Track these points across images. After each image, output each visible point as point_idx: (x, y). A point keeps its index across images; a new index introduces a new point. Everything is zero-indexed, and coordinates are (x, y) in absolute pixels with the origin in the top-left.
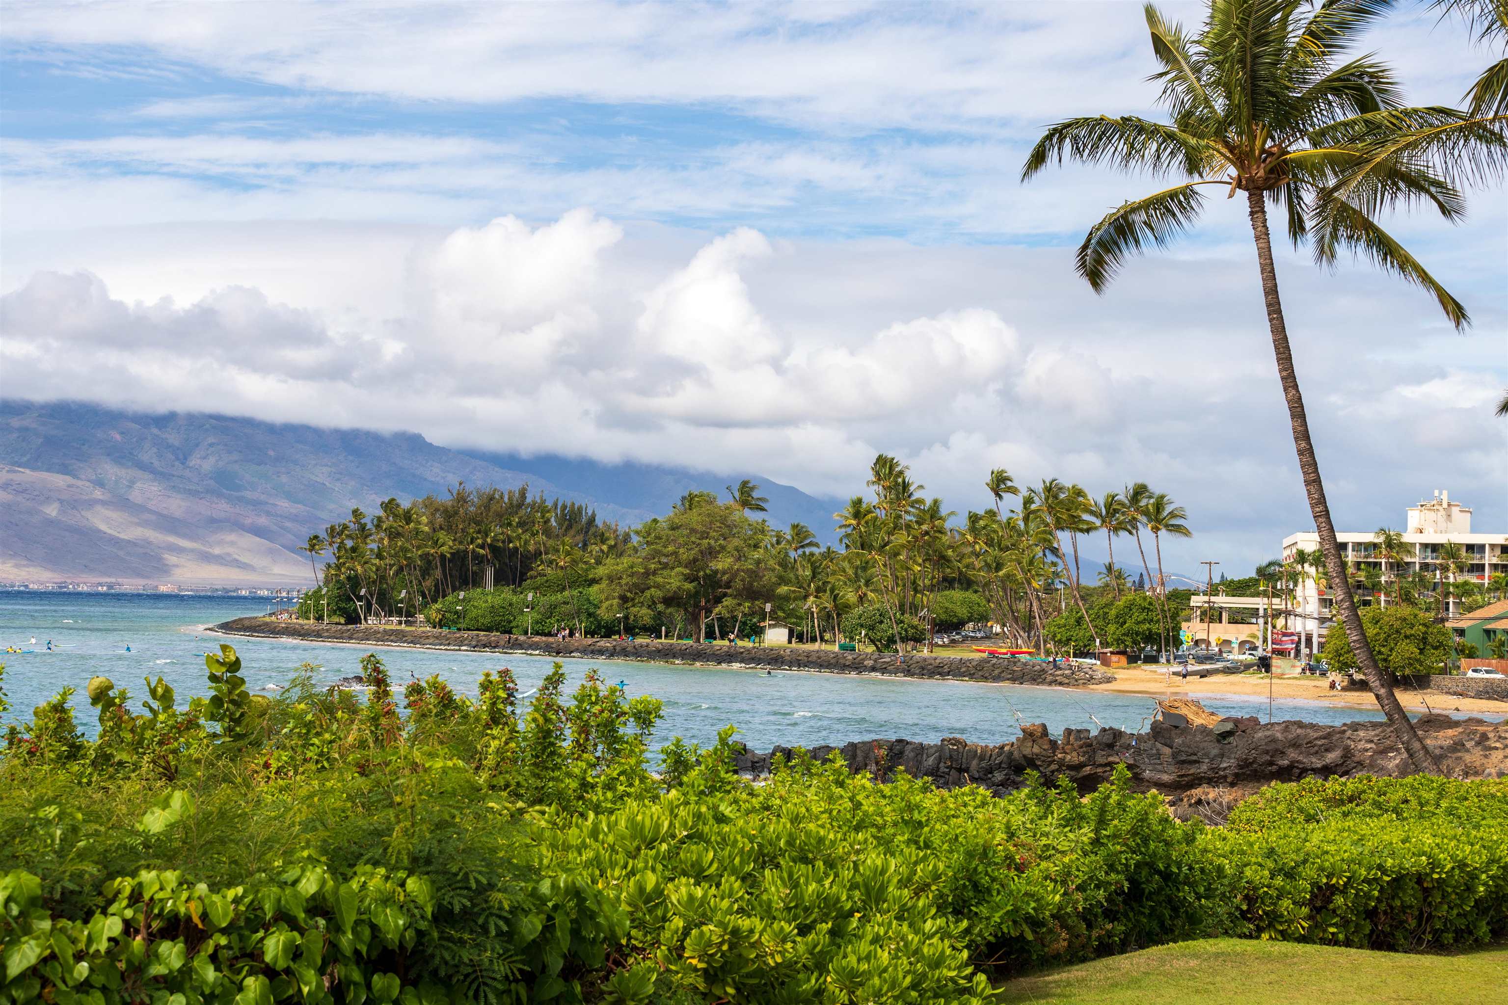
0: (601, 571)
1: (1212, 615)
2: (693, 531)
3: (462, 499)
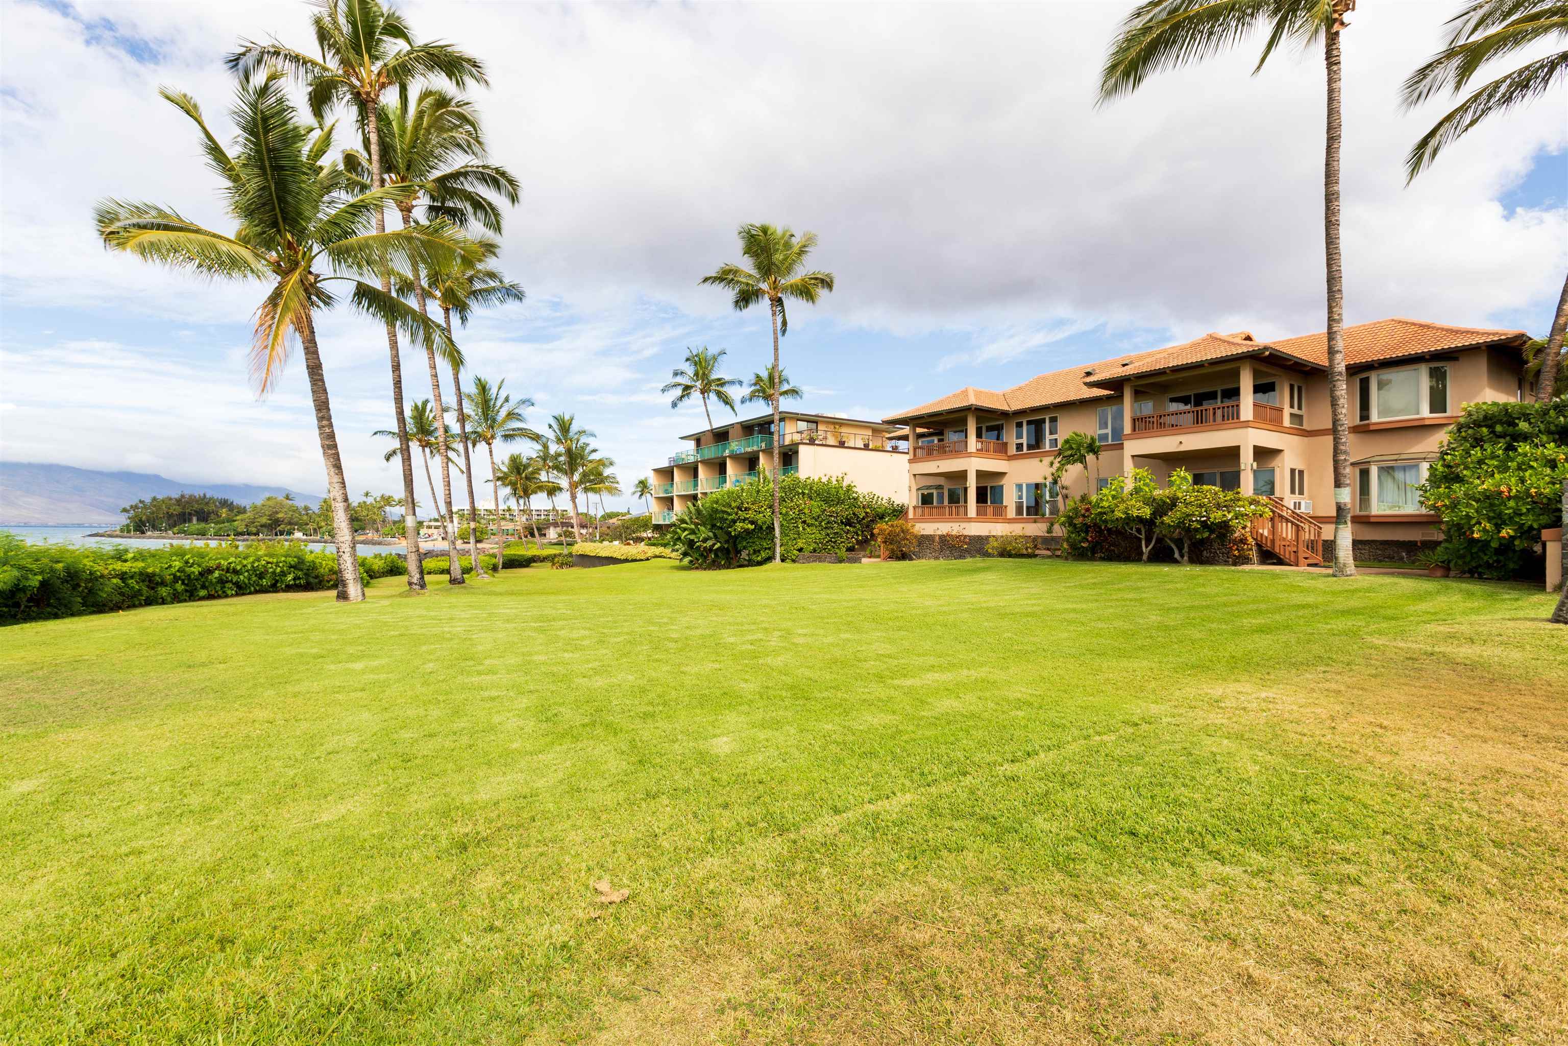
0: (238, 518)
1: (429, 527)
2: (270, 507)
3: (183, 496)
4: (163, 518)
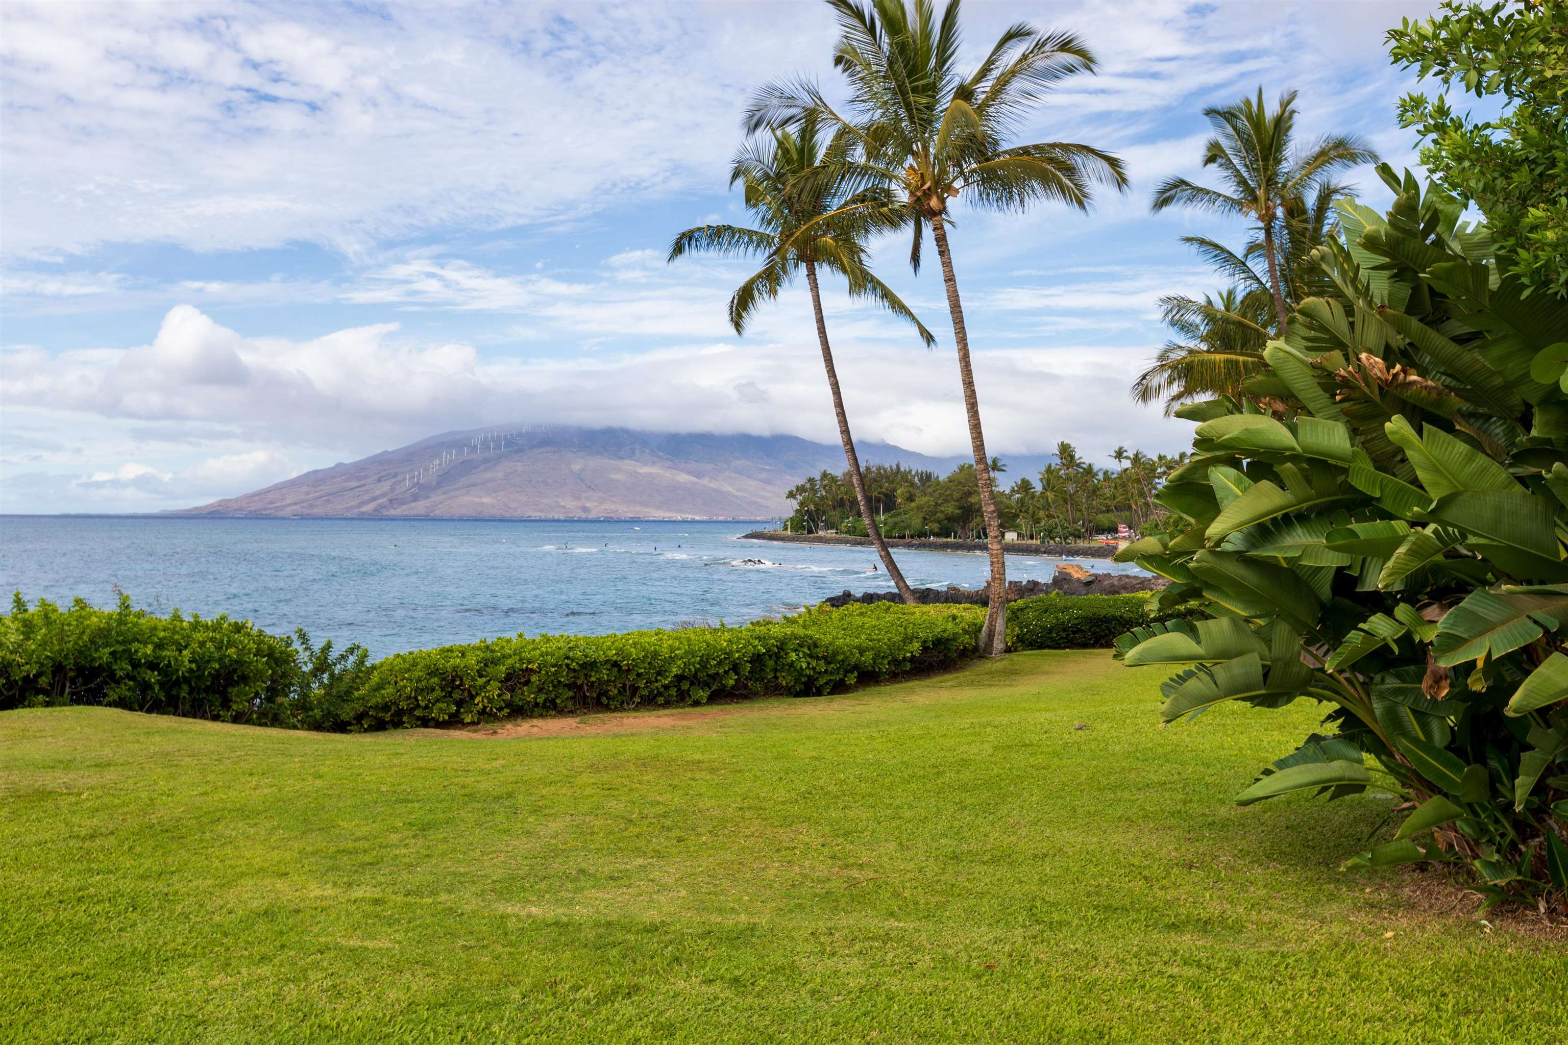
2: (960, 483)
4: (834, 508)
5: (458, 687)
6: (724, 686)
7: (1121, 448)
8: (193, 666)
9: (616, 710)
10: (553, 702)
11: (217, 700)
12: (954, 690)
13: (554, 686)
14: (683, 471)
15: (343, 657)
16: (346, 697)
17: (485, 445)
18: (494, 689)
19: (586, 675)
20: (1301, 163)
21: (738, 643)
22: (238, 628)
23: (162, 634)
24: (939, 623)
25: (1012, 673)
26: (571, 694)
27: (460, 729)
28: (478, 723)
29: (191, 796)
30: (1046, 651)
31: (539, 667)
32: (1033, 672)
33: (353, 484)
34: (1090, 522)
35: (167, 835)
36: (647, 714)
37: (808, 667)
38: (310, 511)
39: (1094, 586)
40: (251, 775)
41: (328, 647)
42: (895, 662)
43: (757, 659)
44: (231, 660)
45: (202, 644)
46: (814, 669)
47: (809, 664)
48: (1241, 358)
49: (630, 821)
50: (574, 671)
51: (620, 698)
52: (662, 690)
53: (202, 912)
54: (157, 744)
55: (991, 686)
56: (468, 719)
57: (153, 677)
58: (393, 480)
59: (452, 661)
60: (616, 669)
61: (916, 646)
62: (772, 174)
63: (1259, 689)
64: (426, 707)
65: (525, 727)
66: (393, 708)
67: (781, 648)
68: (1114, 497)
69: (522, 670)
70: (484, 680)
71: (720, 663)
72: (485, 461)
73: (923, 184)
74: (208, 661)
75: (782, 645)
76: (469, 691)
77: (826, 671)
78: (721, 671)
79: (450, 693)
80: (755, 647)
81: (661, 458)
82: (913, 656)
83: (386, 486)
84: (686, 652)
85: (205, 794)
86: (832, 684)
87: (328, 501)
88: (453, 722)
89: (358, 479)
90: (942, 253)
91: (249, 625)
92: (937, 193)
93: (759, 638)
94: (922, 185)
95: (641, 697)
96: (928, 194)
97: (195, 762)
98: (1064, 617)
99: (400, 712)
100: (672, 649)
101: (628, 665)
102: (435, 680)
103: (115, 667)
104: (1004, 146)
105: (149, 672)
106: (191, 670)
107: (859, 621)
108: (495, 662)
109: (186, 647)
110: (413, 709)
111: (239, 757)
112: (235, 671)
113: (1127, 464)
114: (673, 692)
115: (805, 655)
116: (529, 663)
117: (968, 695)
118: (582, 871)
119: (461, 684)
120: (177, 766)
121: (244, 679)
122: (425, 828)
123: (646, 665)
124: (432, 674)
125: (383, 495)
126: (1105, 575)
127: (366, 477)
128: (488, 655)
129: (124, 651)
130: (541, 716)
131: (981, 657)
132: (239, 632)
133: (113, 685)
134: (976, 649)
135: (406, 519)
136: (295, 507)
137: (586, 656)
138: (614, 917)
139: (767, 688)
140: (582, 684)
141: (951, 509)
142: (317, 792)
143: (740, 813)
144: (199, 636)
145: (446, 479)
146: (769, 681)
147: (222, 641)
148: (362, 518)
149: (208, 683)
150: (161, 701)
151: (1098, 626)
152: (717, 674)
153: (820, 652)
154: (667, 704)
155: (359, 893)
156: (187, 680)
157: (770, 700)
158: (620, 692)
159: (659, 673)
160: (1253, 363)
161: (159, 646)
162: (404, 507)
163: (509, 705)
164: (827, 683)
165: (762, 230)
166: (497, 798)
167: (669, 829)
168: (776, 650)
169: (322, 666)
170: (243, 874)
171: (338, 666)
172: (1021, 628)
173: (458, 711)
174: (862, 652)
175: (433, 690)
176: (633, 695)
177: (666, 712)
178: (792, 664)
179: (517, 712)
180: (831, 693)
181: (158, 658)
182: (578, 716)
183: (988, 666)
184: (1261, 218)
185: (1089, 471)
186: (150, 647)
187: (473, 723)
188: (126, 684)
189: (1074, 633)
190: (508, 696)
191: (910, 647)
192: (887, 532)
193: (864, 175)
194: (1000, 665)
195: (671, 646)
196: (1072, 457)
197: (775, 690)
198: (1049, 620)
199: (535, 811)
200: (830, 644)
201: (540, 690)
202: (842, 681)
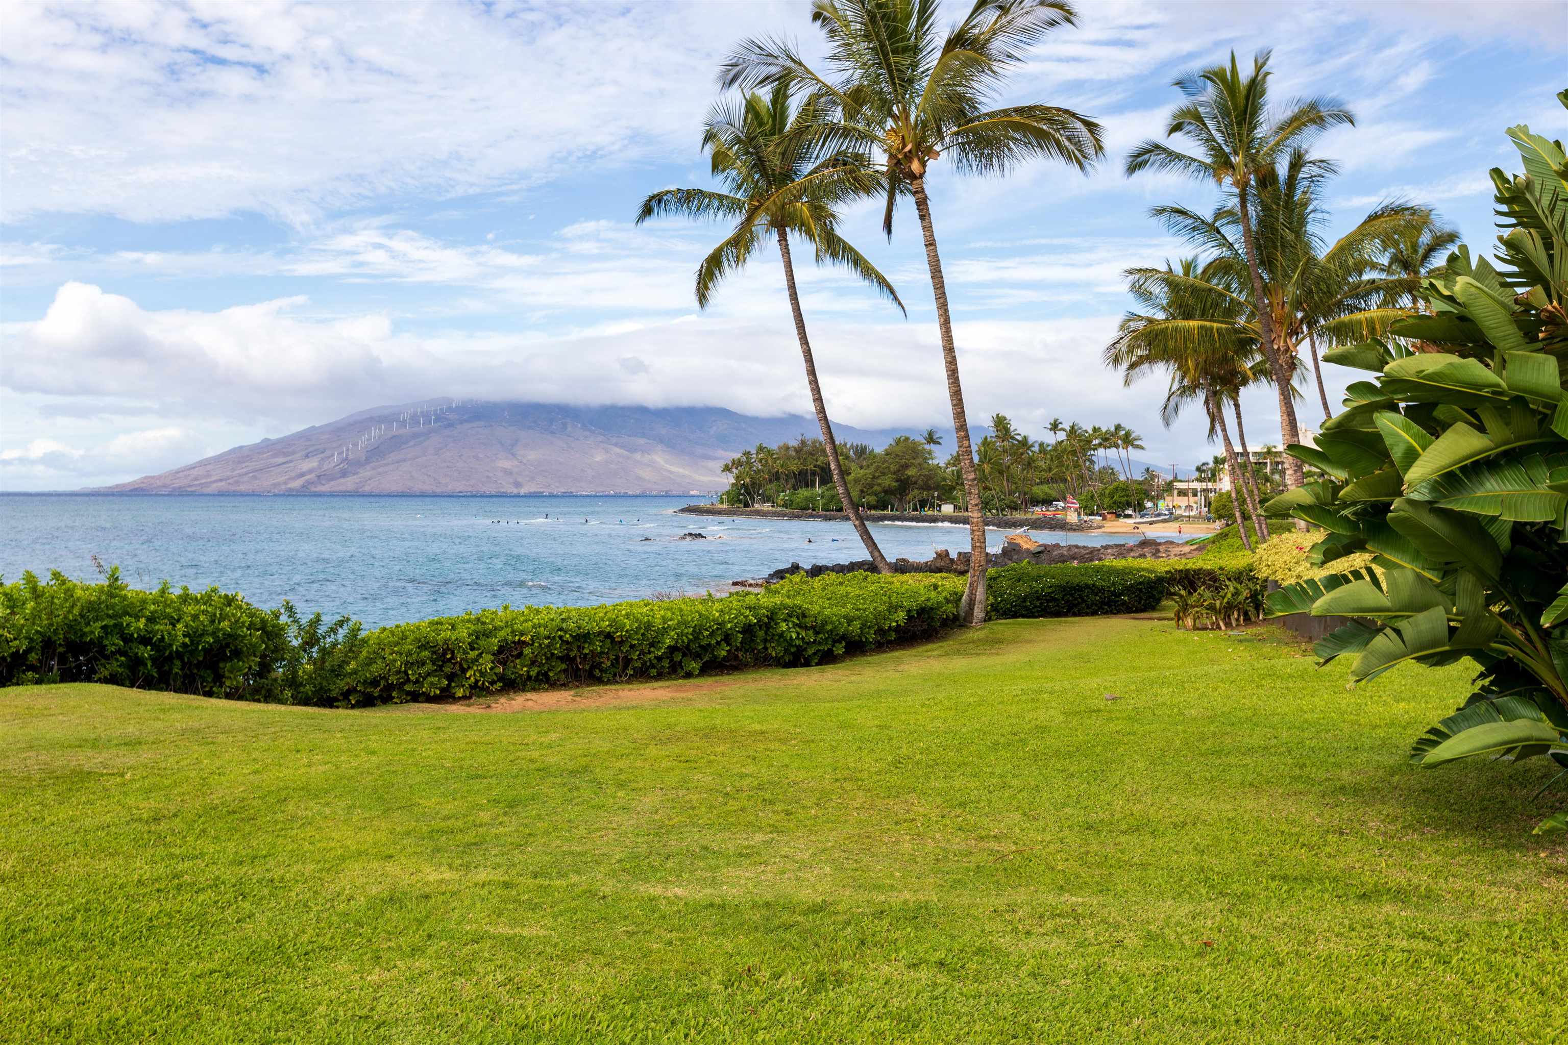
2: (897, 455)
4: (771, 481)
5: (449, 660)
6: (715, 657)
7: (1056, 421)
8: (187, 640)
9: (609, 682)
10: (546, 674)
11: (209, 676)
12: (942, 659)
13: (547, 659)
14: (616, 445)
15: (333, 630)
16: (337, 672)
17: (414, 419)
18: (486, 662)
19: (579, 647)
20: (1274, 128)
21: (729, 613)
22: (229, 601)
23: (152, 607)
24: (922, 592)
25: (995, 643)
26: (564, 666)
27: (451, 703)
28: (470, 698)
29: (245, 775)
30: (1020, 620)
31: (532, 639)
32: (1014, 641)
33: (281, 460)
34: (1025, 494)
35: (236, 816)
36: (642, 686)
37: (797, 637)
38: (238, 488)
39: (1043, 556)
40: (298, 751)
41: (317, 621)
42: (881, 631)
43: (748, 629)
44: (223, 634)
45: (195, 617)
46: (803, 638)
47: (798, 634)
48: (1215, 325)
49: (727, 794)
50: (567, 642)
51: (613, 670)
52: (655, 662)
53: (321, 900)
54: (179, 721)
55: (978, 654)
56: (460, 693)
57: (146, 652)
58: (322, 455)
59: (443, 634)
60: (609, 641)
61: (902, 615)
62: (743, 137)
63: (1444, 646)
64: (417, 681)
65: (519, 701)
66: (382, 683)
67: (771, 618)
68: (1050, 469)
69: (514, 642)
70: (477, 652)
71: (712, 634)
72: (415, 436)
73: (904, 146)
74: (202, 635)
75: (772, 616)
76: (461, 665)
77: (815, 640)
78: (713, 642)
79: (441, 667)
80: (746, 617)
81: (593, 432)
82: (898, 626)
83: (313, 463)
84: (679, 623)
85: (255, 772)
86: (820, 655)
87: (255, 478)
88: (445, 697)
89: (285, 454)
90: (922, 217)
91: (239, 598)
92: (918, 155)
93: (749, 608)
94: (903, 149)
95: (634, 669)
96: (909, 157)
97: (231, 739)
98: (1037, 586)
99: (390, 687)
100: (664, 620)
101: (621, 636)
102: (426, 653)
103: (106, 642)
104: (984, 110)
105: (142, 647)
106: (184, 645)
107: (842, 590)
108: (487, 635)
109: (178, 621)
110: (404, 684)
111: (275, 733)
112: (228, 645)
113: (1062, 436)
114: (666, 663)
115: (795, 625)
116: (522, 634)
117: (959, 664)
118: (705, 848)
119: (452, 658)
120: (214, 743)
121: (237, 654)
122: (512, 804)
123: (639, 636)
124: (423, 647)
125: (311, 471)
126: (1054, 546)
127: (293, 453)
128: (480, 627)
129: (115, 625)
130: (534, 689)
131: (962, 626)
132: (230, 605)
133: (103, 661)
134: (956, 618)
135: (332, 495)
136: (223, 483)
137: (579, 628)
138: (770, 898)
139: (756, 659)
140: (575, 657)
141: (888, 481)
142: (378, 768)
143: (838, 784)
144: (190, 609)
145: (376, 453)
146: (759, 651)
147: (215, 615)
148: (290, 494)
149: (201, 659)
150: (153, 677)
151: (1072, 595)
152: (709, 645)
153: (809, 621)
154: (660, 677)
155: (482, 876)
156: (179, 655)
157: (761, 671)
158: (612, 664)
159: (652, 645)
160: (1227, 329)
161: (151, 620)
162: (332, 483)
163: (501, 678)
164: (814, 654)
165: (731, 195)
166: (573, 773)
167: (771, 803)
168: (766, 620)
169: (312, 640)
170: (343, 859)
171: (328, 640)
172: (995, 597)
173: (449, 685)
174: (850, 621)
175: (424, 664)
176: (625, 667)
177: (660, 684)
178: (781, 635)
179: (511, 685)
180: (819, 664)
181: (149, 633)
182: (571, 689)
183: (971, 635)
184: (1236, 183)
185: (1024, 443)
186: (143, 620)
187: (464, 698)
188: (117, 660)
189: (1048, 601)
190: (500, 669)
191: (895, 617)
192: (824, 504)
193: (846, 138)
194: (981, 634)
195: (663, 617)
196: (1007, 430)
197: (764, 662)
198: (1023, 589)
199: (621, 785)
200: (819, 613)
201: (533, 663)
202: (830, 651)
